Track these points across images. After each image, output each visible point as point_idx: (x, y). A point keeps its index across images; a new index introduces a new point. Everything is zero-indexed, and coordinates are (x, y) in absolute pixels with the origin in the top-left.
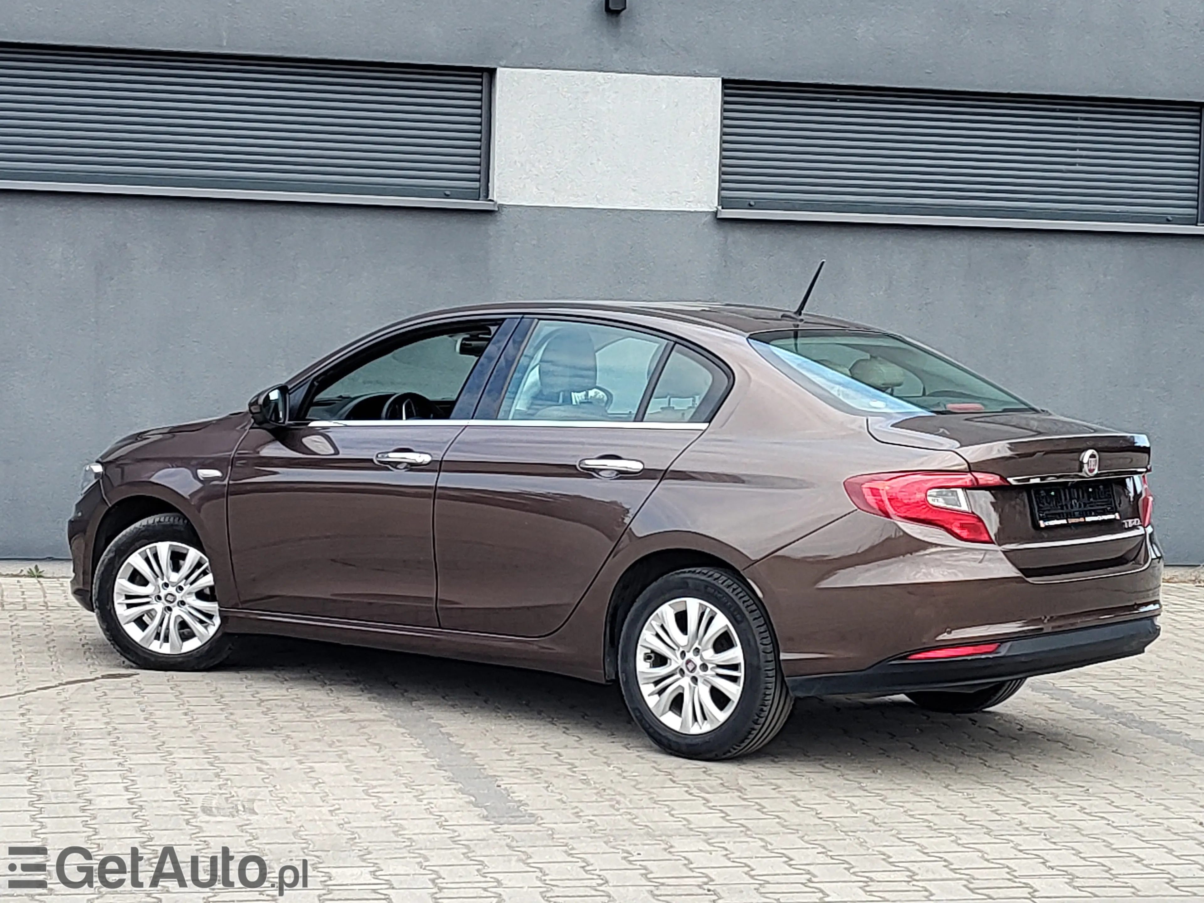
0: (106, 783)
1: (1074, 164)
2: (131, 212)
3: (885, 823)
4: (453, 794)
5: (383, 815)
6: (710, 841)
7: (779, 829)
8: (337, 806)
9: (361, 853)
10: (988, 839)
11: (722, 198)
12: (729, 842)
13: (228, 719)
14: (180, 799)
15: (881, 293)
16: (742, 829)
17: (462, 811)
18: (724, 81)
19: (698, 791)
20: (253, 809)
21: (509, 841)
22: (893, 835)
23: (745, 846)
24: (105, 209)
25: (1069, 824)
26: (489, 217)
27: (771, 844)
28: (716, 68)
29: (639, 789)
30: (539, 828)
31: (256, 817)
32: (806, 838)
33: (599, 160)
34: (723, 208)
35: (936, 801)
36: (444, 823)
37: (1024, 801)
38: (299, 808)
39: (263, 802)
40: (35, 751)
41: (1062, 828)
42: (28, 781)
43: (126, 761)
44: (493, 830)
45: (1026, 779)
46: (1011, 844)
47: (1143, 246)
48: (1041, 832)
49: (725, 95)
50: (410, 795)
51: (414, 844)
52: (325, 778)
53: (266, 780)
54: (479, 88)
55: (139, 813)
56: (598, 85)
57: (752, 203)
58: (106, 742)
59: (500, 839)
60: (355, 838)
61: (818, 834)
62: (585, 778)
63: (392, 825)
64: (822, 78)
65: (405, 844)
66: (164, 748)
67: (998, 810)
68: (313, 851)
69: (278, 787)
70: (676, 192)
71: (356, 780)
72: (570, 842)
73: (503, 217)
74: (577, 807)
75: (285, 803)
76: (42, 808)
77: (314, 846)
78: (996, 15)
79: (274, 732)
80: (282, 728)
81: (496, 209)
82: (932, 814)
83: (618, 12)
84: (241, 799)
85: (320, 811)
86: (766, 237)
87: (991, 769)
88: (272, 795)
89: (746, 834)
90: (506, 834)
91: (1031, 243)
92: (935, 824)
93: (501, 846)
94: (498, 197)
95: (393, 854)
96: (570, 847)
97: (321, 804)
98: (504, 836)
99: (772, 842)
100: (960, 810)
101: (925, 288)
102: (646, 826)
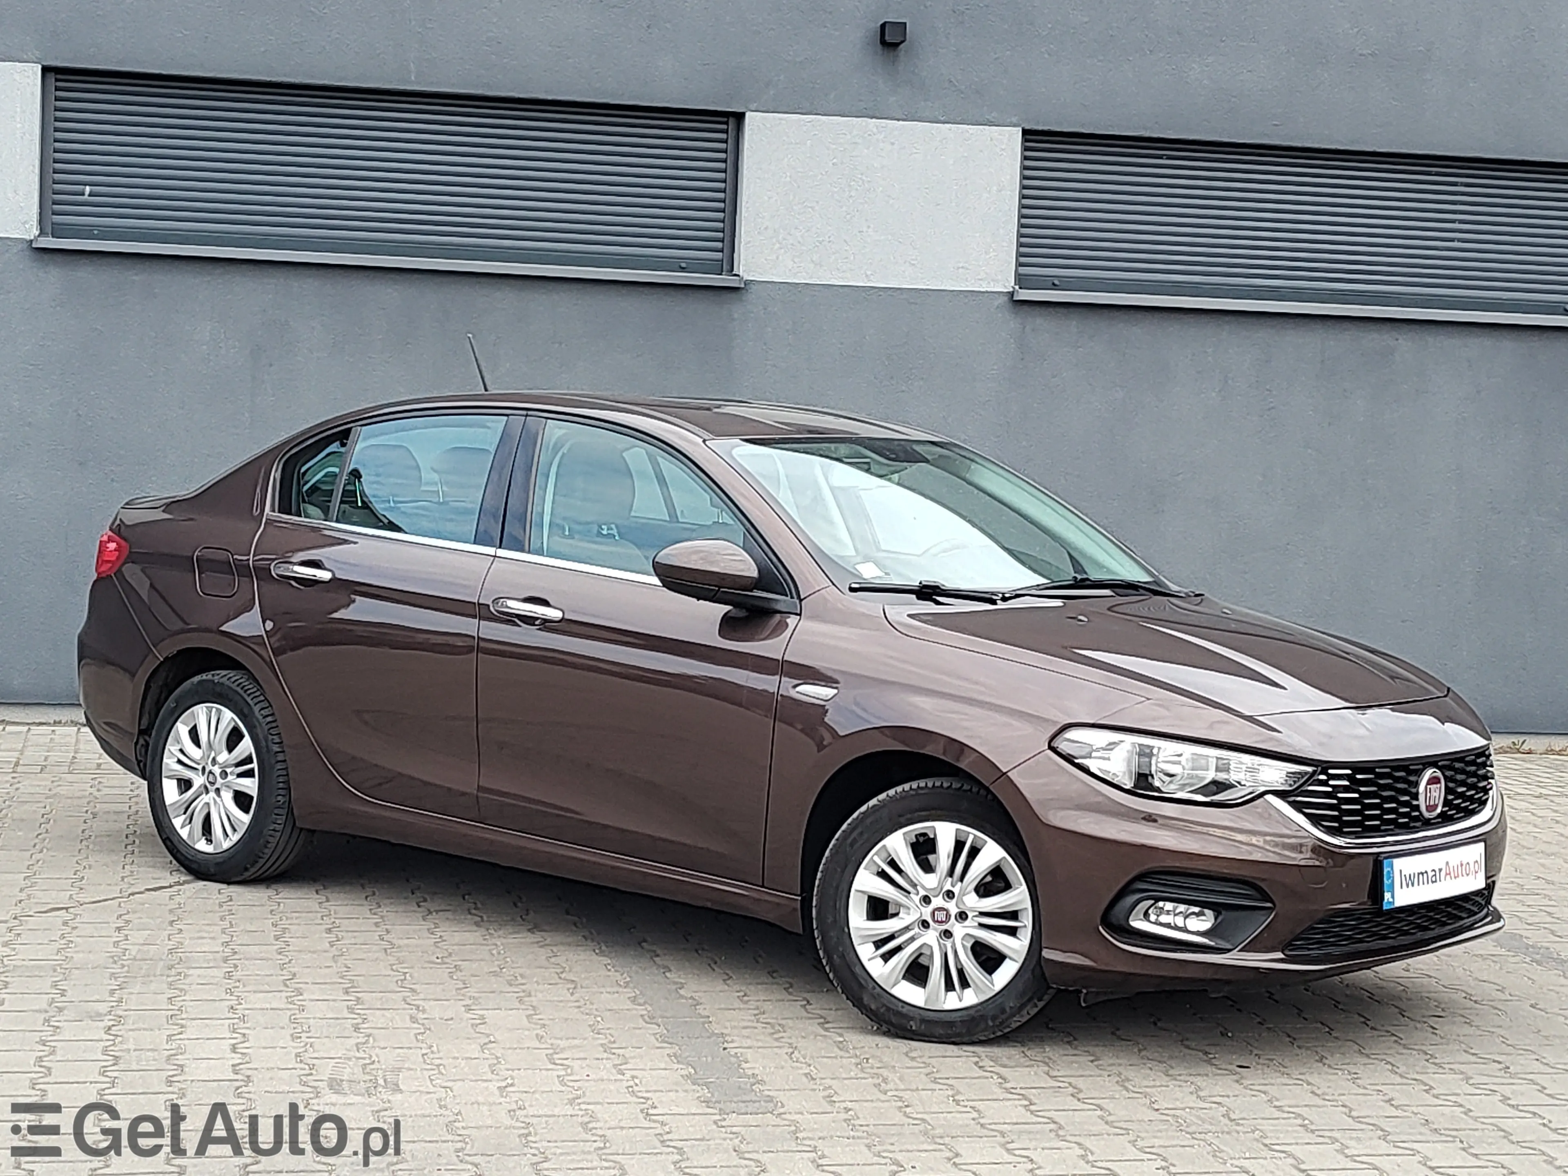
0: (208, 1039)
1: (1452, 240)
2: (296, 284)
3: (1244, 1119)
4: (666, 1062)
5: (571, 1096)
6: (1010, 1146)
7: (1103, 1127)
8: (509, 1081)
9: (535, 1159)
10: (1384, 1147)
11: (1020, 275)
12: (1036, 1149)
13: (383, 940)
14: (302, 1066)
15: (1214, 394)
16: (1052, 1126)
17: (677, 1091)
18: (1025, 132)
19: (992, 1064)
20: (397, 1085)
21: (737, 1141)
22: (1257, 1140)
23: (1056, 1155)
24: (266, 280)
25: (1491, 1124)
26: (733, 295)
27: (1092, 1153)
28: (1015, 115)
29: (913, 1059)
30: (778, 1121)
31: (399, 1096)
32: (1140, 1143)
33: (869, 227)
34: (1020, 288)
35: (1309, 1084)
36: (651, 1111)
37: (1426, 1085)
38: (460, 1083)
39: (412, 1072)
40: (124, 985)
41: (1483, 1130)
42: (105, 1033)
43: (241, 1004)
44: (715, 1122)
45: (1424, 1048)
46: (1418, 1158)
47: (1536, 342)
48: (1455, 1137)
49: (1026, 149)
50: (609, 1064)
51: (608, 1145)
52: (498, 1036)
53: (420, 1037)
54: (724, 136)
55: (244, 1089)
56: (870, 135)
57: (1056, 282)
58: (219, 973)
59: (725, 1139)
60: (529, 1134)
61: (1155, 1137)
62: (841, 1039)
63: (581, 1113)
64: (1145, 129)
65: (596, 1145)
66: (292, 984)
67: (1392, 1099)
68: (469, 1155)
69: (435, 1049)
70: (962, 267)
71: (539, 1038)
72: (819, 1144)
73: (751, 296)
74: (830, 1087)
75: (440, 1073)
76: (115, 1078)
77: (472, 1147)
78: (1361, 55)
79: (439, 961)
80: (450, 955)
81: (743, 286)
82: (1306, 1106)
83: (895, 45)
84: (384, 1067)
85: (487, 1088)
86: (1073, 324)
87: (1376, 1033)
88: (425, 1062)
89: (1058, 1135)
90: (734, 1129)
91: (1397, 336)
92: (1312, 1123)
93: (726, 1151)
94: (744, 271)
95: (579, 1161)
96: (819, 1153)
97: (490, 1076)
98: (731, 1133)
99: (1093, 1149)
100: (1342, 1097)
101: (1268, 390)
102: (923, 1120)
